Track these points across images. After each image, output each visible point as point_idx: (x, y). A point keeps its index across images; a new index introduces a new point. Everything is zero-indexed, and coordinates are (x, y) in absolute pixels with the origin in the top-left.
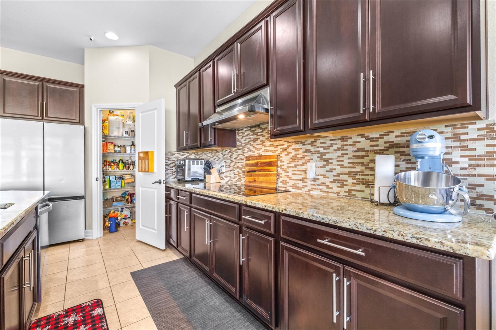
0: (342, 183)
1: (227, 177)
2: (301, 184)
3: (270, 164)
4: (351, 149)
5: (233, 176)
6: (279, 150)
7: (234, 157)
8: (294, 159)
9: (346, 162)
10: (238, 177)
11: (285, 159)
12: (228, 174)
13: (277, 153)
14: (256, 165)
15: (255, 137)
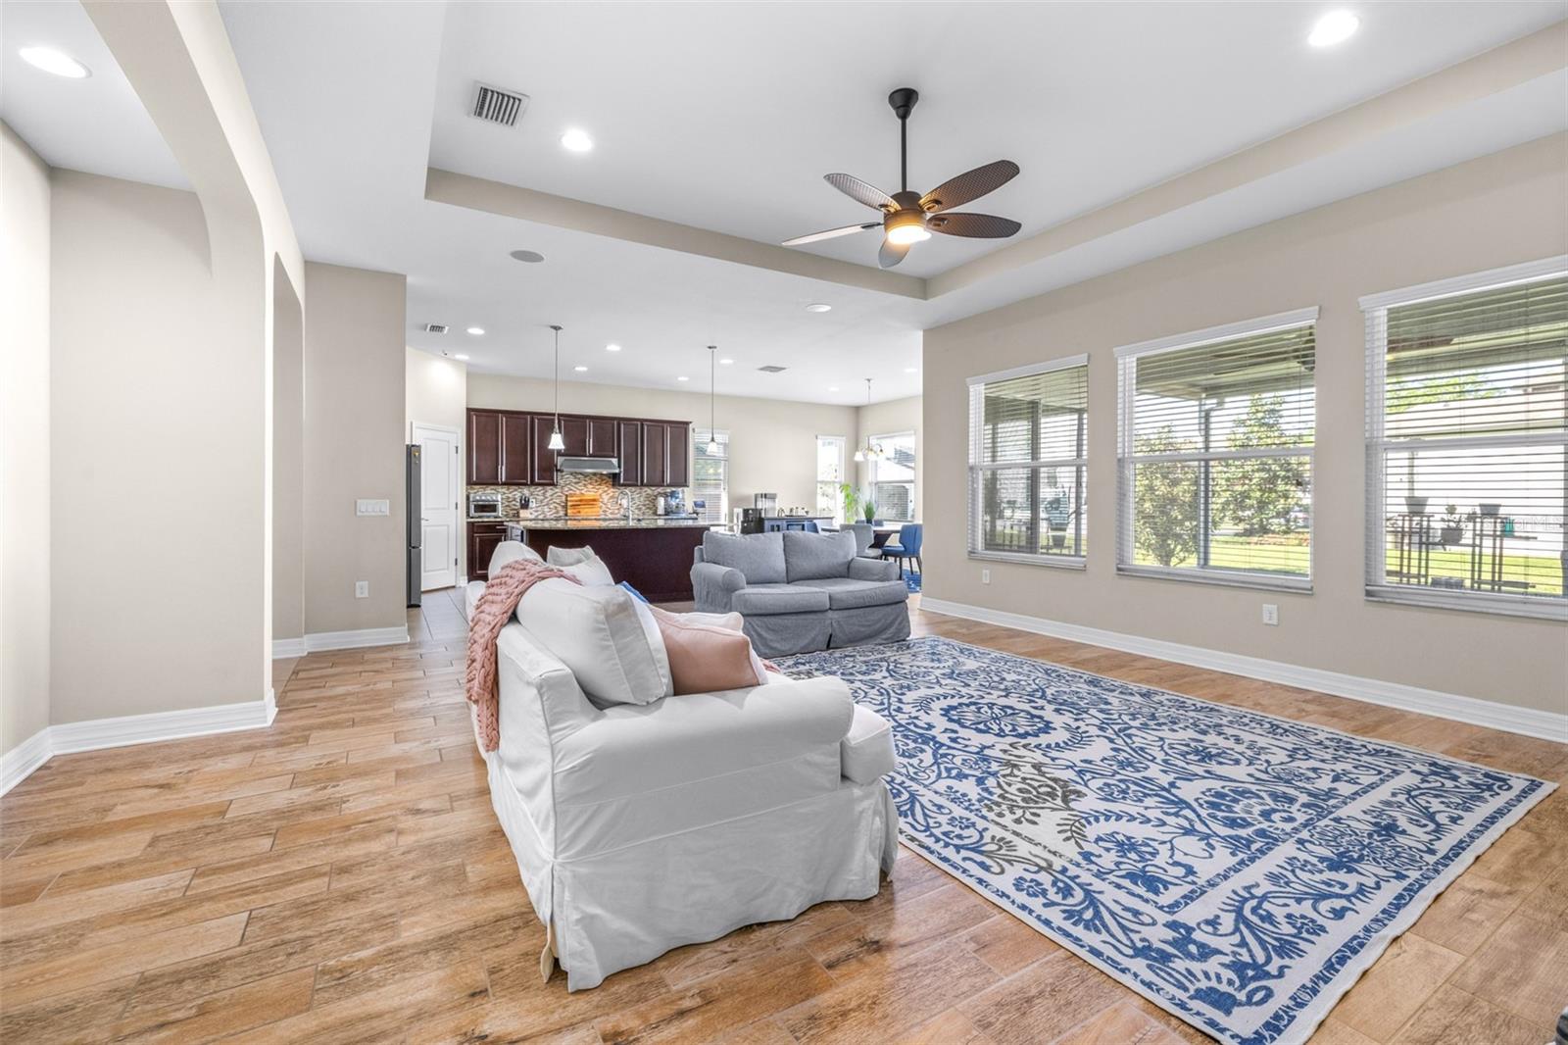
0: (640, 509)
1: (537, 511)
2: (616, 511)
3: (594, 500)
4: (644, 494)
5: (546, 510)
6: (600, 491)
7: (548, 494)
8: (612, 497)
9: (642, 499)
10: (554, 511)
11: (605, 498)
12: (539, 509)
13: (598, 494)
14: (581, 501)
15: (577, 480)
